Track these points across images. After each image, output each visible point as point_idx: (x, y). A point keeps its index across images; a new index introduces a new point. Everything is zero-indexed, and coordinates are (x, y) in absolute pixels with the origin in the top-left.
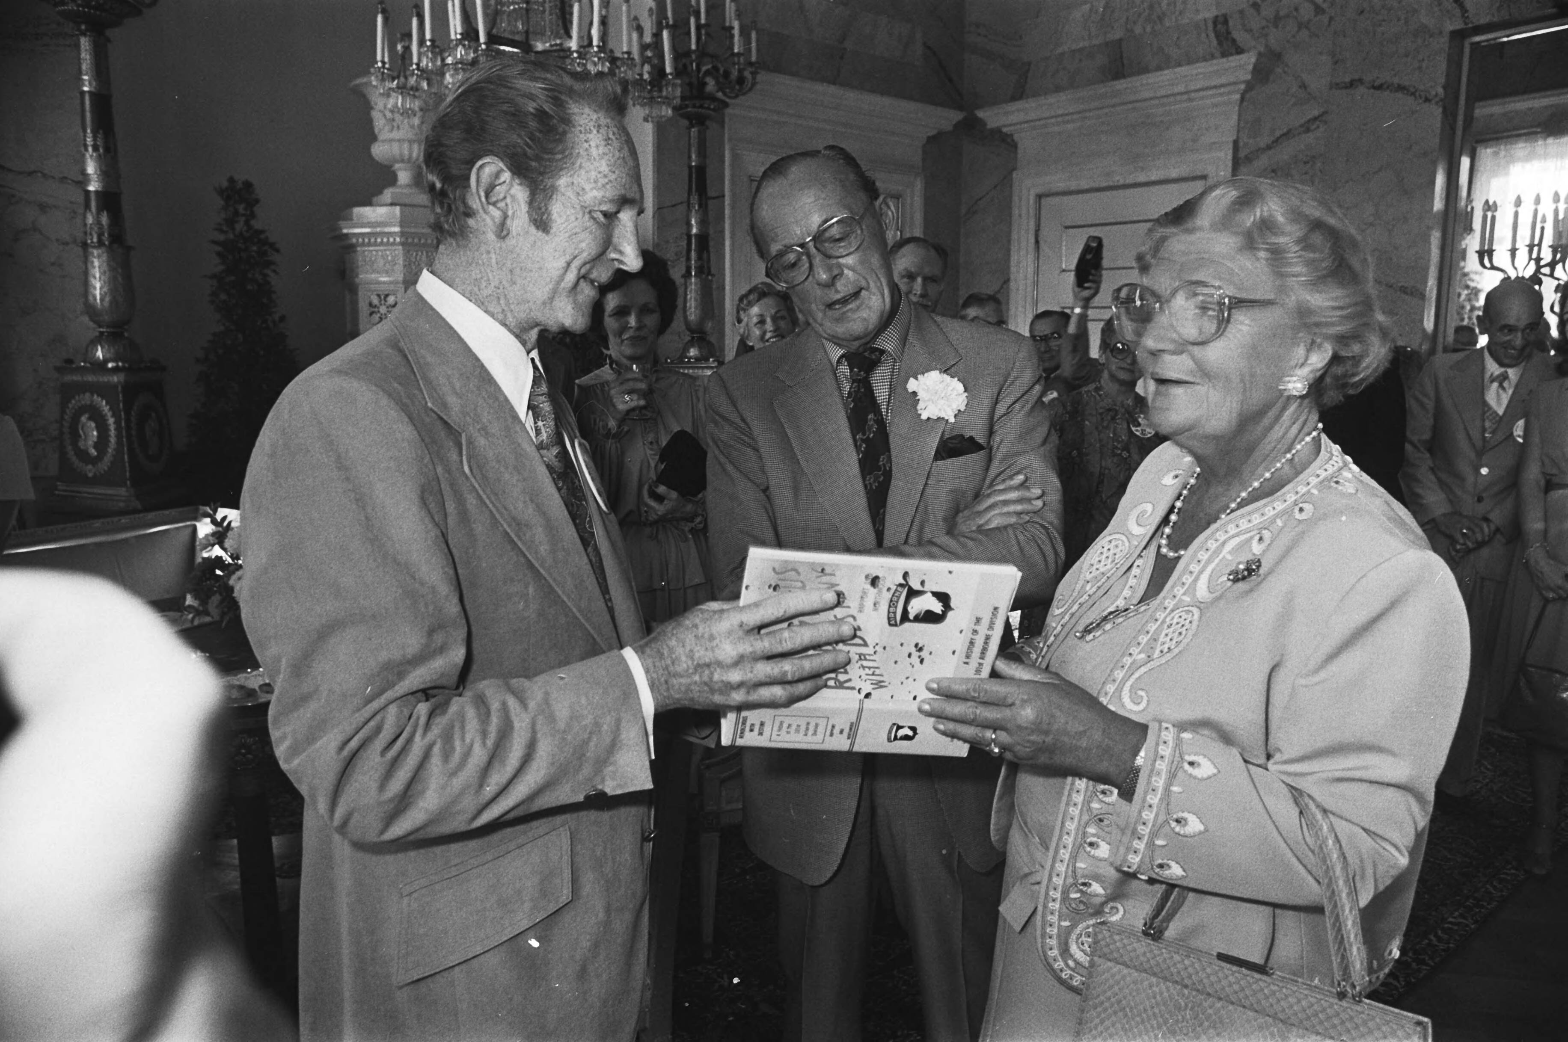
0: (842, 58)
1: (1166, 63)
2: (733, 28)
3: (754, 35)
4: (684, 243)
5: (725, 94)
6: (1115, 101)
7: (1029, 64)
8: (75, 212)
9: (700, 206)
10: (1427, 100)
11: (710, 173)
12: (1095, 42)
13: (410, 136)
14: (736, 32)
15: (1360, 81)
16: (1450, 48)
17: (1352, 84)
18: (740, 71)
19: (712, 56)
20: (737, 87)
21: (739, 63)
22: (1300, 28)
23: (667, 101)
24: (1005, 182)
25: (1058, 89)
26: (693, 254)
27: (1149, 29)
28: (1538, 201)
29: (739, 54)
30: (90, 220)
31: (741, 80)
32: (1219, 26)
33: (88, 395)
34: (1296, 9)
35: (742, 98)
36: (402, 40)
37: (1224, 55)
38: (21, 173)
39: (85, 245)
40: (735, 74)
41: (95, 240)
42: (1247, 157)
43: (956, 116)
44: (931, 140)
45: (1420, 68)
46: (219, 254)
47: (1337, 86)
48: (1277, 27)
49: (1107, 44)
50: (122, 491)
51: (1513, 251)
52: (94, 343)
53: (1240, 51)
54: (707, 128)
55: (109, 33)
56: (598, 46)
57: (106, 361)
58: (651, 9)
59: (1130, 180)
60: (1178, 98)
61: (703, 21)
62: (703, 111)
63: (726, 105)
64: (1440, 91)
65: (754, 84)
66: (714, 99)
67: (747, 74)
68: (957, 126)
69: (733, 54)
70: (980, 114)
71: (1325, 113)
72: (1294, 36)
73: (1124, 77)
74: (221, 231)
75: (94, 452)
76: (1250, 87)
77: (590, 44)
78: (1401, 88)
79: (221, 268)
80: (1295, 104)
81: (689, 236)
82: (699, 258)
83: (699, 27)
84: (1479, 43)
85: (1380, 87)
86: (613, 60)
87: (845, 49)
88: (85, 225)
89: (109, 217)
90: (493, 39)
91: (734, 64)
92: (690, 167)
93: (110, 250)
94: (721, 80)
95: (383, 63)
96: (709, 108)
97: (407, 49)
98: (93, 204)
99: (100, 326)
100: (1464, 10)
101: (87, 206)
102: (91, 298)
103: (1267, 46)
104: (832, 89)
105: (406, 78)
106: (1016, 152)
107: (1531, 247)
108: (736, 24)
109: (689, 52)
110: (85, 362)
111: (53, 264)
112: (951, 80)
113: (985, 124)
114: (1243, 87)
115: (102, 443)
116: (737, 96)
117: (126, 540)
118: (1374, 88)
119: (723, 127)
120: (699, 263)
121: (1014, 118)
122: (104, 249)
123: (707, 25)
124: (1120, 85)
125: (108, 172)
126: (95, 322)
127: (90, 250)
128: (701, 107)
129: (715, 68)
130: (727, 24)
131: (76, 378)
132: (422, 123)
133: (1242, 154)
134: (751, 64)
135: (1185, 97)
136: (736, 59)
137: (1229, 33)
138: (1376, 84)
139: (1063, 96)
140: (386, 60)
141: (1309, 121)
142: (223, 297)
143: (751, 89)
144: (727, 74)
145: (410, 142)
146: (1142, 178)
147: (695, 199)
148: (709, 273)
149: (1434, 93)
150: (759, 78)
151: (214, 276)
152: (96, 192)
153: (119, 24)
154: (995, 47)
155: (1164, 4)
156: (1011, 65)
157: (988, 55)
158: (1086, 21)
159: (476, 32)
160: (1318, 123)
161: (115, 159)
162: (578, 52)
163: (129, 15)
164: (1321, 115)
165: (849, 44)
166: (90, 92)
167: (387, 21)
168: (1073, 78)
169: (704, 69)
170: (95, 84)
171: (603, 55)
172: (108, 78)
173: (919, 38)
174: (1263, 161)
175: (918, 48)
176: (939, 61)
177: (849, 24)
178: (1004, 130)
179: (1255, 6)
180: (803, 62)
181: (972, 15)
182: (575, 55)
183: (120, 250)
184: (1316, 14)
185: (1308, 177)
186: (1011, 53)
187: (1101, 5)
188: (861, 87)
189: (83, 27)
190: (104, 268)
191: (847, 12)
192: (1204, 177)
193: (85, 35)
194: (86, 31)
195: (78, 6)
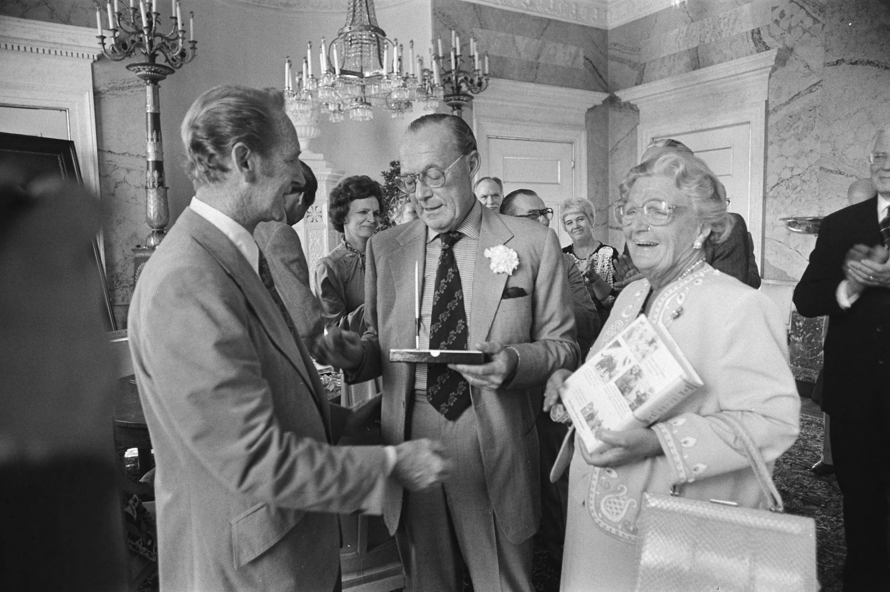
0: (537, 68)
1: (725, 58)
2: (474, 56)
3: (486, 59)
5: (472, 92)
6: (693, 83)
7: (645, 64)
8: (143, 172)
10: (886, 68)
12: (682, 49)
13: (306, 124)
14: (476, 58)
15: (843, 60)
17: (838, 63)
18: (480, 79)
19: (464, 72)
20: (479, 88)
21: (478, 75)
22: (804, 33)
23: (435, 98)
24: (633, 130)
25: (662, 77)
27: (713, 40)
29: (479, 70)
30: (149, 175)
31: (480, 84)
32: (755, 35)
34: (802, 22)
35: (481, 94)
36: (298, 75)
37: (758, 52)
38: (119, 154)
39: (146, 188)
40: (476, 81)
41: (151, 185)
42: (773, 110)
43: (605, 96)
44: (590, 110)
45: (882, 49)
47: (829, 64)
48: (790, 33)
49: (689, 50)
52: (149, 236)
53: (767, 48)
54: (462, 110)
55: (160, 83)
56: (397, 73)
58: (430, 49)
59: (705, 127)
60: (732, 78)
61: (458, 53)
62: (460, 102)
63: (472, 98)
65: (487, 85)
66: (465, 95)
67: (484, 81)
68: (605, 102)
69: (475, 70)
70: (617, 94)
71: (821, 81)
72: (800, 38)
73: (699, 68)
76: (774, 69)
77: (393, 72)
78: (869, 63)
80: (802, 77)
83: (456, 57)
85: (856, 63)
86: (406, 79)
87: (539, 63)
88: (147, 178)
89: (158, 173)
90: (343, 72)
91: (476, 75)
93: (158, 190)
94: (469, 84)
95: (289, 88)
96: (463, 100)
97: (301, 79)
98: (151, 168)
99: (153, 228)
101: (148, 168)
102: (149, 215)
103: (784, 45)
104: (532, 86)
105: (300, 94)
106: (639, 115)
108: (476, 54)
109: (450, 72)
110: (146, 246)
111: (132, 198)
112: (601, 76)
113: (620, 100)
114: (770, 69)
116: (478, 93)
118: (852, 64)
119: (472, 109)
121: (636, 96)
122: (154, 189)
123: (461, 55)
124: (697, 73)
125: (159, 151)
126: (150, 226)
127: (149, 190)
128: (459, 99)
129: (466, 78)
130: (472, 54)
131: (142, 254)
132: (312, 116)
133: (771, 109)
134: (485, 75)
135: (736, 77)
136: (477, 73)
137: (761, 39)
138: (853, 61)
139: (664, 81)
140: (290, 86)
141: (811, 87)
143: (485, 89)
144: (472, 81)
145: (306, 126)
146: (712, 125)
150: (490, 81)
152: (152, 161)
153: (164, 78)
154: (624, 56)
155: (722, 25)
156: (634, 66)
157: (622, 61)
158: (676, 38)
159: (334, 69)
160: (817, 87)
161: (161, 144)
162: (387, 76)
163: (168, 74)
164: (819, 82)
165: (541, 60)
166: (151, 113)
167: (290, 66)
168: (670, 71)
169: (459, 79)
170: (152, 108)
171: (399, 77)
172: (159, 104)
173: (581, 53)
174: (784, 112)
175: (581, 60)
176: (594, 66)
177: (541, 49)
178: (631, 102)
179: (777, 22)
180: (516, 72)
181: (612, 39)
182: (385, 78)
183: (163, 190)
184: (814, 24)
185: (812, 119)
186: (635, 58)
187: (685, 29)
188: (549, 84)
189: (148, 81)
190: (155, 199)
191: (540, 42)
192: (749, 123)
193: (149, 85)
194: (150, 83)
195: (146, 72)
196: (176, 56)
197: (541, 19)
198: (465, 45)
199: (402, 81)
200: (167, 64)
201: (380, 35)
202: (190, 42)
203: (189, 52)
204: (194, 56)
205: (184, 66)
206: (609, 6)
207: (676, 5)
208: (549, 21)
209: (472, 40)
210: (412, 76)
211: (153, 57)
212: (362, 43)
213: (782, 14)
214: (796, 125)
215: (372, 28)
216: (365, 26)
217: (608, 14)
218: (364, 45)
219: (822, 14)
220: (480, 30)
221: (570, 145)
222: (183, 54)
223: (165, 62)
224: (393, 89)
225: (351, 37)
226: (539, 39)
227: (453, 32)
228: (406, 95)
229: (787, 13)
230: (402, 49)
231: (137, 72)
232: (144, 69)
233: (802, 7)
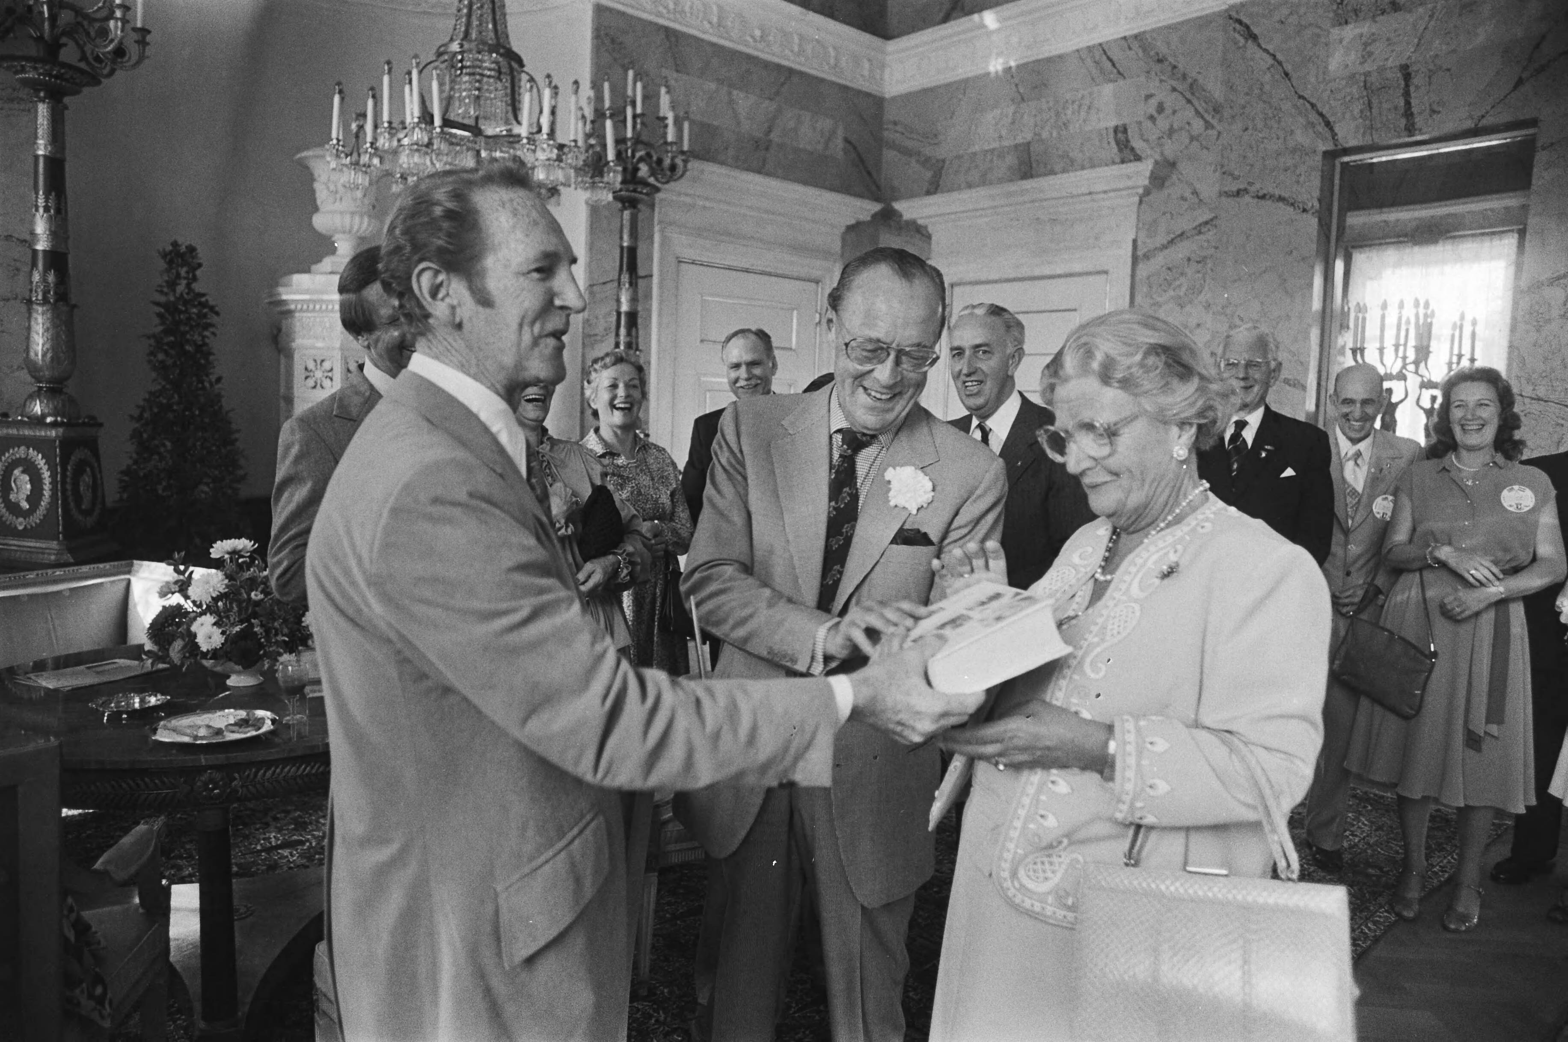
0: (767, 149)
1: (1070, 165)
2: (666, 118)
3: (686, 125)
4: (614, 318)
5: (657, 180)
6: (1024, 198)
7: (944, 161)
9: (631, 284)
10: (1305, 210)
11: (641, 253)
12: (1006, 143)
13: (353, 209)
14: (670, 121)
15: (1246, 190)
16: (1323, 165)
17: (1238, 193)
18: (673, 159)
19: (647, 144)
20: (668, 173)
21: (671, 151)
22: (1192, 140)
23: (608, 186)
25: (970, 186)
26: (623, 331)
27: (1055, 134)
28: (1401, 305)
29: (672, 143)
30: (36, 277)
31: (673, 168)
32: (1119, 135)
33: (23, 448)
34: (1188, 123)
35: (672, 184)
36: (357, 119)
37: (1123, 162)
39: (29, 302)
40: (667, 162)
41: (40, 297)
42: (1144, 255)
43: (876, 207)
44: (850, 228)
45: (1298, 182)
46: (159, 315)
47: (1227, 194)
48: (1171, 138)
49: (1016, 146)
50: (54, 544)
51: (1381, 350)
52: (31, 397)
53: (1138, 158)
54: (639, 211)
55: (67, 100)
56: (547, 134)
57: (44, 416)
58: (589, 98)
59: (1037, 272)
60: (1083, 198)
61: (639, 110)
62: (637, 195)
63: (658, 190)
64: (1316, 203)
65: (685, 170)
66: (646, 184)
67: (679, 161)
68: (874, 216)
69: (667, 143)
70: (897, 206)
71: (1216, 217)
72: (1186, 148)
73: (1032, 177)
74: (161, 292)
75: (25, 505)
76: (1147, 192)
77: (540, 130)
78: (1281, 199)
79: (161, 328)
80: (1189, 208)
81: (619, 314)
82: (629, 334)
83: (635, 117)
84: (1348, 163)
85: (1263, 197)
86: (562, 148)
87: (771, 141)
88: (31, 282)
89: (56, 275)
90: (447, 123)
91: (668, 152)
92: (622, 248)
93: (54, 308)
94: (654, 165)
95: (338, 140)
96: (641, 193)
97: (361, 127)
98: (40, 263)
99: (40, 382)
100: (1334, 135)
101: (34, 264)
102: (32, 354)
103: (1162, 154)
104: (757, 178)
105: (359, 155)
106: (930, 244)
107: (1397, 347)
108: (670, 116)
109: (626, 140)
110: (22, 416)
112: (869, 173)
113: (901, 216)
114: (1141, 191)
115: (35, 497)
116: (667, 182)
117: (59, 593)
118: (1258, 197)
119: (653, 210)
120: (628, 339)
121: (927, 212)
122: (48, 306)
123: (642, 115)
124: (1028, 184)
125: (58, 233)
126: (33, 377)
127: (35, 307)
128: (635, 191)
129: (649, 155)
130: (661, 114)
131: (13, 431)
132: (365, 196)
133: (1140, 253)
134: (683, 153)
135: (1088, 198)
136: (669, 148)
137: (1128, 141)
138: (1260, 194)
139: (974, 193)
140: (341, 137)
141: (1200, 225)
142: (161, 356)
143: (682, 176)
144: (660, 161)
145: (353, 214)
147: (625, 278)
148: (637, 349)
149: (1310, 205)
150: (690, 166)
151: (154, 336)
152: (44, 251)
153: (77, 92)
154: (909, 144)
155: (1069, 112)
156: (926, 162)
157: (907, 152)
158: (997, 124)
159: (432, 116)
160: (1209, 226)
161: (65, 220)
162: (528, 138)
163: (88, 84)
164: (1212, 220)
165: (774, 136)
166: (45, 156)
167: (342, 99)
168: (984, 175)
169: (638, 155)
170: (49, 148)
171: (551, 142)
172: (63, 143)
173: (840, 133)
174: (1160, 260)
175: (839, 143)
176: (859, 155)
177: (775, 118)
178: (920, 222)
179: (1152, 118)
180: (731, 152)
181: (891, 113)
182: (525, 141)
183: (65, 309)
184: (1207, 128)
185: (1200, 275)
186: (927, 151)
187: (1011, 110)
188: (786, 177)
189: (42, 94)
190: (48, 325)
191: (773, 106)
192: (1106, 272)
193: (44, 102)
194: (45, 98)
195: (40, 74)
196: (103, 54)
197: (779, 67)
198: (650, 97)
199: (555, 151)
200: (82, 65)
201: (515, 65)
202: (135, 29)
203: (133, 50)
204: (142, 58)
205: (118, 73)
206: (888, 58)
207: (997, 72)
208: (791, 71)
209: (663, 90)
210: (573, 144)
211: (53, 48)
212: (482, 75)
213: (1161, 108)
214: (1178, 283)
215: (502, 51)
216: (490, 45)
217: (887, 71)
218: (485, 79)
219: (1218, 116)
220: (675, 75)
221: (813, 285)
222: (120, 52)
223: (80, 60)
224: (537, 163)
225: (461, 61)
226: (771, 99)
227: (631, 73)
228: (559, 175)
229: (1167, 105)
230: (556, 94)
231: (16, 73)
232: (35, 69)
233: (1189, 101)
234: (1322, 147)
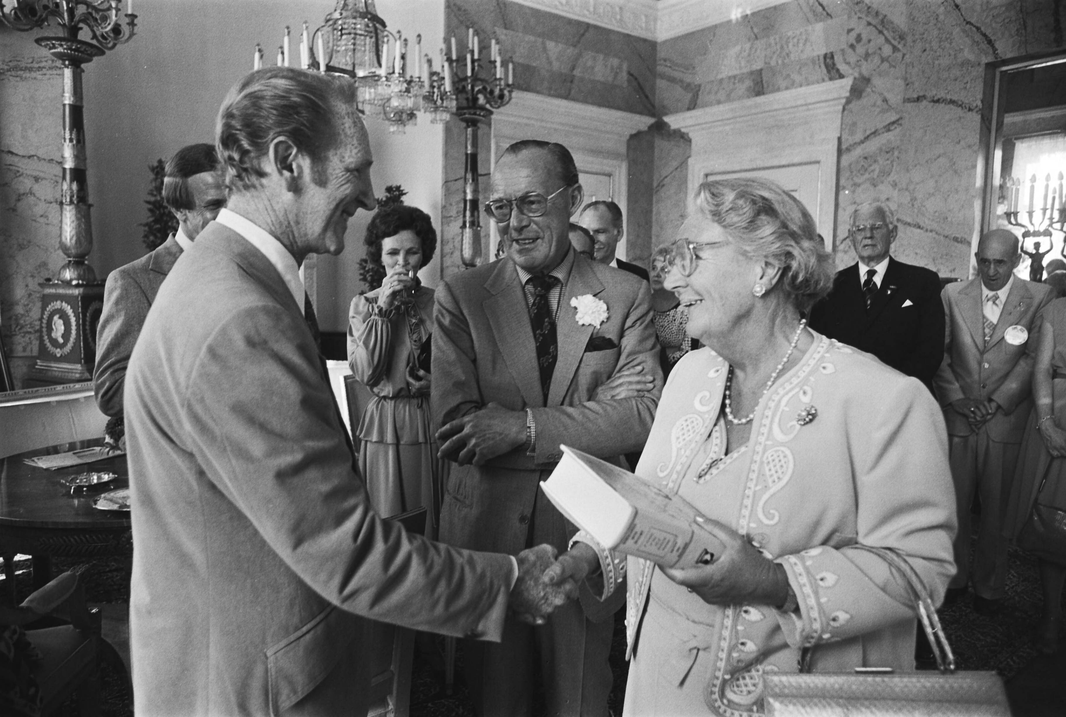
0: (572, 82)
1: (792, 85)
2: (495, 61)
3: (511, 66)
4: (462, 205)
5: (491, 106)
6: (756, 111)
7: (700, 86)
8: (57, 182)
9: (473, 180)
10: (970, 110)
11: (480, 158)
12: (744, 71)
14: (498, 64)
15: (924, 97)
16: (985, 75)
17: (918, 99)
18: (501, 90)
19: (482, 80)
20: (499, 101)
21: (500, 85)
22: (883, 61)
23: (446, 109)
24: (683, 164)
25: (719, 102)
26: (468, 213)
27: (780, 62)
28: (1048, 178)
29: (500, 79)
30: (65, 186)
31: (501, 96)
32: (828, 60)
33: (59, 302)
34: (880, 49)
35: (502, 109)
37: (831, 79)
38: (23, 157)
39: (61, 203)
40: (497, 92)
41: (68, 200)
42: (847, 149)
43: (650, 121)
44: (632, 137)
45: (965, 88)
46: (150, 210)
47: (909, 100)
48: (867, 61)
49: (752, 73)
50: (79, 367)
51: (1031, 214)
52: (64, 267)
53: (841, 76)
54: (479, 128)
55: (83, 66)
56: (399, 74)
57: (71, 280)
58: (441, 50)
59: (767, 164)
60: (800, 108)
61: (476, 57)
62: (476, 117)
63: (491, 113)
64: (979, 104)
65: (510, 99)
66: (482, 108)
67: (506, 92)
68: (651, 127)
69: (496, 79)
70: (666, 119)
71: (901, 118)
72: (879, 67)
73: (763, 94)
74: (152, 195)
75: (61, 341)
76: (849, 101)
77: (393, 72)
78: (952, 102)
79: (151, 219)
80: (880, 112)
81: (465, 201)
82: (472, 215)
83: (473, 61)
84: (1006, 71)
85: (938, 101)
86: (409, 82)
87: (574, 76)
88: (62, 190)
89: (78, 185)
90: (330, 68)
91: (497, 85)
92: (467, 154)
93: (77, 207)
94: (488, 96)
96: (479, 115)
98: (68, 177)
99: (69, 257)
100: (995, 50)
101: (64, 178)
102: (63, 239)
103: (860, 73)
104: (564, 103)
106: (690, 146)
107: (1045, 209)
108: (498, 60)
109: (466, 78)
110: (58, 280)
111: (42, 216)
112: (647, 97)
113: (669, 126)
114: (844, 101)
115: (66, 334)
116: (499, 107)
117: (77, 400)
118: (934, 101)
119: (490, 127)
120: (472, 219)
121: (689, 122)
122: (72, 207)
123: (479, 60)
124: (760, 99)
125: (80, 155)
126: (66, 254)
127: (65, 206)
128: (475, 114)
129: (484, 88)
130: (493, 59)
131: (52, 291)
133: (844, 147)
134: (508, 85)
135: (805, 108)
136: (498, 83)
137: (834, 64)
138: (936, 98)
139: (721, 107)
141: (889, 124)
142: (152, 238)
143: (508, 103)
144: (492, 92)
146: (776, 162)
147: (469, 176)
148: (479, 226)
149: (975, 105)
150: (514, 94)
151: (146, 225)
152: (71, 169)
153: (89, 60)
154: (677, 74)
155: (790, 45)
156: (687, 87)
157: (672, 80)
158: (738, 57)
159: (318, 64)
160: (896, 125)
161: (83, 147)
162: (386, 77)
163: (96, 55)
164: (898, 120)
165: (577, 72)
166: (70, 105)
167: (261, 57)
168: (728, 96)
169: (476, 89)
170: (72, 99)
171: (401, 79)
172: (81, 94)
173: (625, 67)
174: (858, 151)
175: (624, 75)
176: (639, 84)
177: (577, 59)
178: (683, 130)
179: (852, 46)
180: (546, 84)
181: (662, 53)
182: (384, 79)
183: (84, 207)
184: (894, 52)
185: (889, 162)
186: (688, 79)
187: (748, 46)
188: (585, 101)
189: (67, 63)
190: (73, 218)
191: (577, 51)
192: (818, 162)
193: (68, 68)
194: (69, 65)
195: (64, 49)
196: (106, 33)
197: (579, 23)
198: (484, 48)
199: (405, 85)
200: (94, 42)
201: (378, 25)
202: (127, 15)
203: (126, 29)
204: (132, 34)
205: (118, 46)
206: (659, 14)
207: (737, 19)
208: (588, 26)
209: (493, 42)
210: (417, 80)
211: (73, 30)
212: (356, 34)
213: (859, 39)
214: (872, 168)
215: (369, 16)
216: (361, 13)
217: (659, 23)
218: (358, 37)
219: (903, 42)
220: (505, 31)
221: (607, 178)
222: (117, 30)
223: (92, 39)
224: (392, 95)
225: (341, 25)
226: (575, 46)
227: (471, 31)
228: (409, 103)
229: (864, 36)
230: (406, 45)
231: (50, 49)
232: (61, 45)
233: (881, 32)
234: (985, 60)
